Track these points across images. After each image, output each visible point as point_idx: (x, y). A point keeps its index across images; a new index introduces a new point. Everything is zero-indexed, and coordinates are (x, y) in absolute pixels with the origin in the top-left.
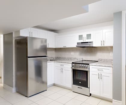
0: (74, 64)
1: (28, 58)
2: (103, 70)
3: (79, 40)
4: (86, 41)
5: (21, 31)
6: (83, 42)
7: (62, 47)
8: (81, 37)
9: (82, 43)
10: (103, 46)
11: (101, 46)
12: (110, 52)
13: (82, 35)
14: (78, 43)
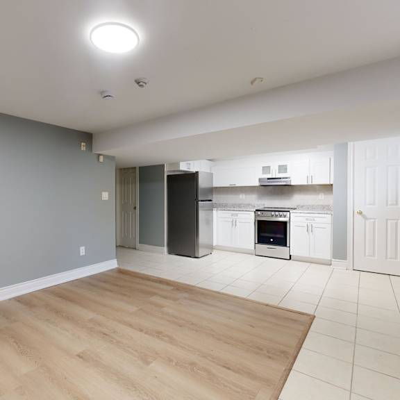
0: (259, 213)
1: (200, 202)
2: (315, 219)
3: (263, 174)
4: (277, 177)
5: (181, 164)
6: (271, 177)
7: (228, 185)
8: (266, 169)
9: (268, 179)
10: (310, 183)
11: (306, 184)
12: (319, 194)
13: (269, 167)
14: (260, 180)
